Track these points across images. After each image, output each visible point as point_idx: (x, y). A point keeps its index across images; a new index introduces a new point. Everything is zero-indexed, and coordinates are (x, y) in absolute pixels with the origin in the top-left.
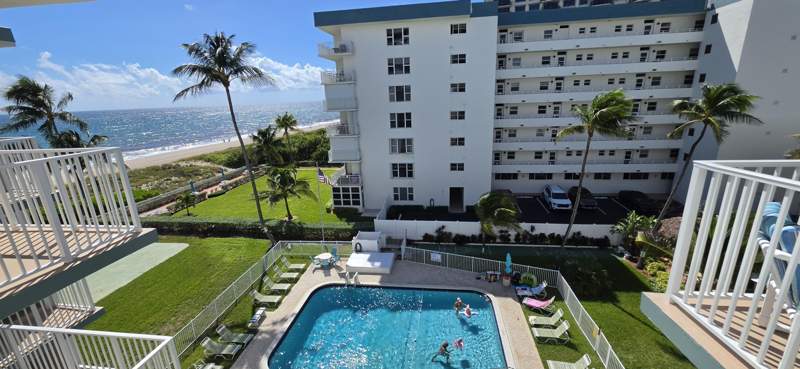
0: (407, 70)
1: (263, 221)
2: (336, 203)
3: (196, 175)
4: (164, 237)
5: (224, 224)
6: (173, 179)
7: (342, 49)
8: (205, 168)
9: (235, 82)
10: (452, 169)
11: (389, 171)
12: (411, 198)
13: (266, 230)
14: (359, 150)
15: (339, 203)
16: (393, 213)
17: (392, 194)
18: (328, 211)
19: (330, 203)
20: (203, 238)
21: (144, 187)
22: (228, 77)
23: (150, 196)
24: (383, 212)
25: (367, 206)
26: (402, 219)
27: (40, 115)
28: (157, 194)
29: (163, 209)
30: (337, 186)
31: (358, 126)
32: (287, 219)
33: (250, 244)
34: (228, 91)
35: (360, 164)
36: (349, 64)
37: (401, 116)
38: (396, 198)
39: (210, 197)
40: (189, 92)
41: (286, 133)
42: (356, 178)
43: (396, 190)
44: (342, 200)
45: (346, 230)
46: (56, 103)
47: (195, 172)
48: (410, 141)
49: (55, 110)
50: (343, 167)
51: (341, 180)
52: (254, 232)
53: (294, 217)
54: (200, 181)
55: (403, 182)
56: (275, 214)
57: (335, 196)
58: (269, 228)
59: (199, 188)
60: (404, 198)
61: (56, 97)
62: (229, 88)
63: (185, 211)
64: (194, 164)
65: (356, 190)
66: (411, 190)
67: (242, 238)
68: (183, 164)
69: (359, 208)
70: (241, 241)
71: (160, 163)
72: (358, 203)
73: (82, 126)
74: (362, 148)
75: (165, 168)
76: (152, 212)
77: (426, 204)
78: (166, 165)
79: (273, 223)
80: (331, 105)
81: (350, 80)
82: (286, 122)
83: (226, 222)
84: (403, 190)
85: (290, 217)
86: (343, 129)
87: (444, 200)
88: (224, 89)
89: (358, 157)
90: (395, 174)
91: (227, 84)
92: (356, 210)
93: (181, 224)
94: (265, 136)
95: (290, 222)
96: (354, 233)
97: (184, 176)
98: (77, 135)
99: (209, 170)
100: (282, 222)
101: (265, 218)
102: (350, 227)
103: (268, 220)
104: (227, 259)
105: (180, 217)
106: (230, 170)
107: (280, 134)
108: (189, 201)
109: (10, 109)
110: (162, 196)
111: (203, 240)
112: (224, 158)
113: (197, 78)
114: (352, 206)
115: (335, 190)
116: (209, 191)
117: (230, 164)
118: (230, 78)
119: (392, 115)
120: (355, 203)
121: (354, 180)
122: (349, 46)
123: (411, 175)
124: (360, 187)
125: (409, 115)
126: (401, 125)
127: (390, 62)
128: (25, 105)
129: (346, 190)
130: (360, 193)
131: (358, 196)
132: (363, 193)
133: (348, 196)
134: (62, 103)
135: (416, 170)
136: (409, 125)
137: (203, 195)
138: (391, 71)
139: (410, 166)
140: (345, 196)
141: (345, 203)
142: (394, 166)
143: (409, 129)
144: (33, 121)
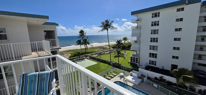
0: (158, 25)
1: (111, 62)
2: (131, 61)
4: (95, 60)
5: (104, 60)
6: (101, 49)
7: (138, 20)
10: (173, 58)
11: (148, 55)
12: (155, 65)
13: (111, 64)
15: (132, 61)
16: (147, 68)
17: (149, 62)
18: (129, 63)
21: (96, 50)
22: (108, 28)
23: (96, 52)
24: (144, 66)
25: (140, 64)
29: (97, 55)
30: (132, 56)
31: (140, 41)
33: (108, 66)
35: (139, 51)
37: (154, 39)
38: (150, 63)
39: (106, 54)
42: (138, 55)
43: (150, 61)
45: (130, 69)
46: (85, 33)
48: (157, 47)
49: (84, 35)
50: (136, 52)
51: (134, 55)
52: (109, 63)
53: (120, 62)
54: (105, 50)
55: (153, 59)
56: (115, 60)
57: (131, 59)
58: (113, 64)
59: (105, 52)
60: (153, 64)
61: (85, 32)
63: (100, 56)
64: (106, 47)
65: (137, 59)
66: (155, 62)
69: (138, 64)
70: (107, 65)
72: (137, 62)
73: (88, 38)
74: (141, 47)
75: (101, 47)
76: (95, 55)
77: (161, 68)
80: (133, 35)
81: (139, 28)
82: (125, 39)
84: (153, 62)
85: (119, 62)
86: (136, 42)
87: (169, 68)
89: (139, 50)
90: (150, 56)
91: (108, 30)
92: (136, 64)
93: (98, 59)
94: (119, 42)
95: (118, 63)
99: (108, 48)
100: (116, 63)
104: (102, 68)
105: (98, 57)
106: (112, 49)
107: (123, 42)
108: (100, 54)
109: (79, 35)
110: (98, 52)
111: (100, 63)
112: (112, 46)
114: (135, 63)
115: (131, 57)
116: (106, 53)
117: (113, 48)
119: (151, 38)
120: (136, 62)
121: (137, 56)
122: (140, 19)
123: (156, 57)
124: (138, 58)
125: (157, 38)
126: (154, 41)
127: (152, 22)
128: (81, 34)
129: (134, 58)
130: (138, 60)
131: (137, 60)
132: (139, 60)
133: (135, 60)
134: (85, 34)
135: (158, 56)
136: (157, 41)
137: (104, 54)
138: (152, 25)
139: (156, 55)
140: (134, 60)
141: (134, 62)
142: (150, 54)
143: (157, 43)
144: (81, 37)
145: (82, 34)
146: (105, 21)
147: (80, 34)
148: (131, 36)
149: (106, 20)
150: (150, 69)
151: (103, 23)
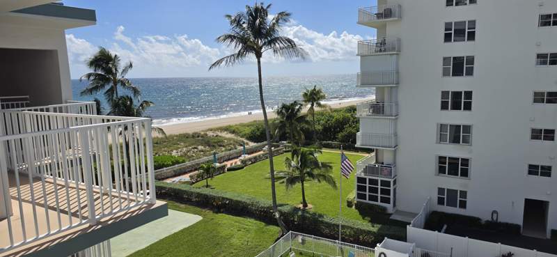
0: (472, 36)
1: (275, 205)
2: (359, 196)
3: (221, 146)
4: (183, 206)
5: (237, 201)
6: (200, 147)
7: (387, 14)
8: (229, 139)
9: (267, 53)
10: (530, 173)
11: (433, 165)
12: (463, 205)
13: (277, 215)
14: (396, 135)
15: (363, 197)
16: (434, 222)
17: (435, 196)
18: (350, 204)
19: (353, 195)
20: (217, 213)
21: (174, 153)
22: (261, 48)
23: (178, 162)
24: (421, 217)
25: (400, 207)
26: (446, 232)
27: (108, 80)
28: (184, 162)
29: (186, 178)
30: (363, 175)
31: (397, 104)
32: (301, 206)
33: (260, 230)
34: (259, 62)
35: (395, 152)
36: (393, 30)
37: (457, 95)
38: (441, 201)
39: (229, 170)
40: (224, 63)
41: (312, 107)
42: (388, 169)
43: (441, 191)
44: (367, 193)
45: (369, 232)
46: (120, 71)
47: (219, 143)
48: (467, 129)
49: (119, 77)
50: (373, 154)
51: (369, 170)
52: (265, 216)
53: (310, 206)
54: (222, 153)
55: (453, 183)
56: (290, 198)
57: (360, 188)
58: (282, 214)
59: (220, 160)
60: (452, 203)
61: (122, 65)
62: (261, 59)
63: (204, 182)
64: (219, 134)
65: (388, 184)
66: (464, 194)
67: (252, 220)
68: (210, 134)
69: (389, 207)
70: (251, 223)
71: (190, 132)
72: (387, 201)
74: (399, 133)
75: (195, 136)
76: (177, 179)
77: (485, 217)
78: (196, 133)
79: (286, 209)
80: (366, 80)
81: (393, 49)
82: (314, 96)
83: (239, 199)
84: (452, 193)
85: (305, 205)
86: (377, 109)
87: (515, 215)
88: (257, 60)
89: (393, 143)
90: (441, 170)
91: (259, 55)
92: (385, 209)
93: (199, 195)
94: (289, 112)
95: (304, 210)
96: (378, 239)
97: (209, 146)
98: (131, 100)
99: (232, 142)
100: (297, 209)
101: (278, 202)
102: (375, 229)
103: (281, 205)
104: (235, 241)
105: (199, 188)
106: (252, 144)
108: (209, 172)
109: (89, 76)
110: (188, 163)
111: (217, 215)
112: (248, 131)
113: (234, 48)
114: (379, 203)
115: (360, 180)
116: (228, 164)
117: (253, 138)
118: (263, 49)
119: (445, 94)
120: (383, 200)
121: (385, 172)
122: (396, 10)
123: (465, 173)
124: (392, 181)
125: (469, 95)
126: (456, 106)
127: (448, 27)
128: (100, 72)
129: (375, 182)
130: (392, 188)
131: (388, 192)
132: (395, 190)
133: (375, 190)
134: (125, 71)
135: (472, 169)
136: (468, 107)
137: (223, 168)
138: (448, 38)
139: (465, 162)
140: (371, 190)
141: (372, 198)
142: (442, 160)
143: (467, 112)
144: (103, 86)
145: (109, 71)
146: (245, 10)
147: (91, 71)
148: (357, 86)
149: (253, 6)
150: (445, 227)
151: (237, 22)
